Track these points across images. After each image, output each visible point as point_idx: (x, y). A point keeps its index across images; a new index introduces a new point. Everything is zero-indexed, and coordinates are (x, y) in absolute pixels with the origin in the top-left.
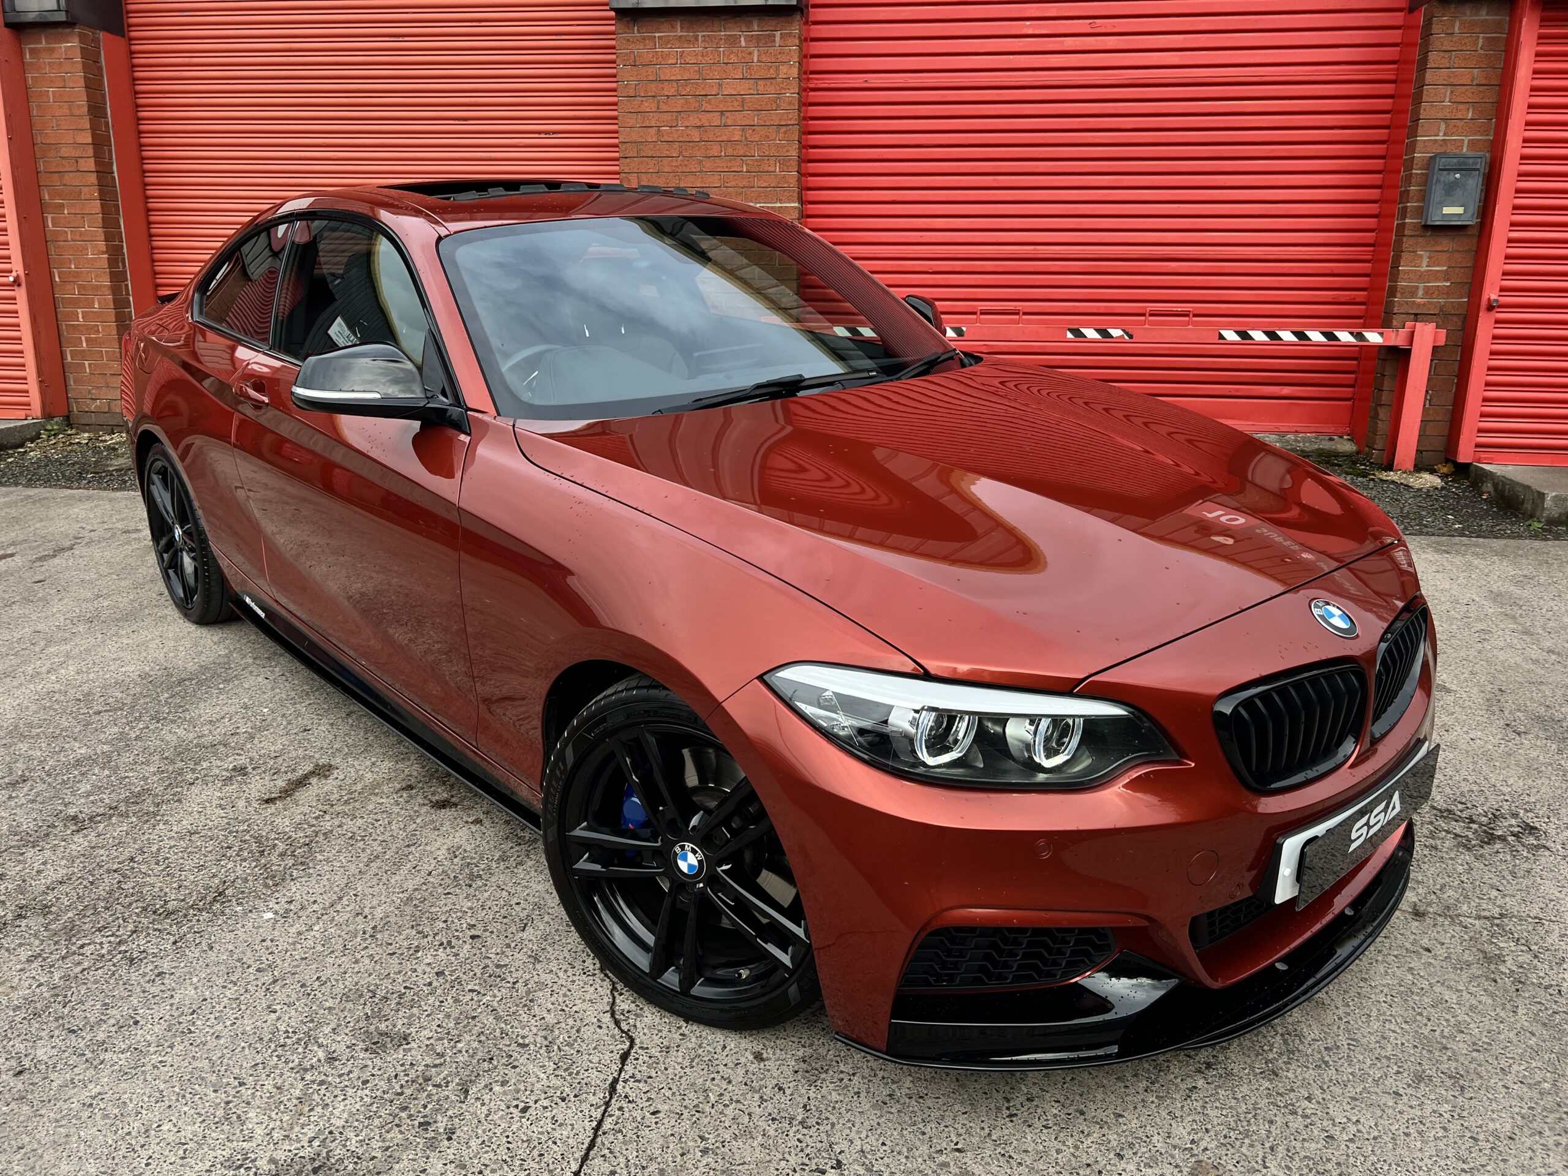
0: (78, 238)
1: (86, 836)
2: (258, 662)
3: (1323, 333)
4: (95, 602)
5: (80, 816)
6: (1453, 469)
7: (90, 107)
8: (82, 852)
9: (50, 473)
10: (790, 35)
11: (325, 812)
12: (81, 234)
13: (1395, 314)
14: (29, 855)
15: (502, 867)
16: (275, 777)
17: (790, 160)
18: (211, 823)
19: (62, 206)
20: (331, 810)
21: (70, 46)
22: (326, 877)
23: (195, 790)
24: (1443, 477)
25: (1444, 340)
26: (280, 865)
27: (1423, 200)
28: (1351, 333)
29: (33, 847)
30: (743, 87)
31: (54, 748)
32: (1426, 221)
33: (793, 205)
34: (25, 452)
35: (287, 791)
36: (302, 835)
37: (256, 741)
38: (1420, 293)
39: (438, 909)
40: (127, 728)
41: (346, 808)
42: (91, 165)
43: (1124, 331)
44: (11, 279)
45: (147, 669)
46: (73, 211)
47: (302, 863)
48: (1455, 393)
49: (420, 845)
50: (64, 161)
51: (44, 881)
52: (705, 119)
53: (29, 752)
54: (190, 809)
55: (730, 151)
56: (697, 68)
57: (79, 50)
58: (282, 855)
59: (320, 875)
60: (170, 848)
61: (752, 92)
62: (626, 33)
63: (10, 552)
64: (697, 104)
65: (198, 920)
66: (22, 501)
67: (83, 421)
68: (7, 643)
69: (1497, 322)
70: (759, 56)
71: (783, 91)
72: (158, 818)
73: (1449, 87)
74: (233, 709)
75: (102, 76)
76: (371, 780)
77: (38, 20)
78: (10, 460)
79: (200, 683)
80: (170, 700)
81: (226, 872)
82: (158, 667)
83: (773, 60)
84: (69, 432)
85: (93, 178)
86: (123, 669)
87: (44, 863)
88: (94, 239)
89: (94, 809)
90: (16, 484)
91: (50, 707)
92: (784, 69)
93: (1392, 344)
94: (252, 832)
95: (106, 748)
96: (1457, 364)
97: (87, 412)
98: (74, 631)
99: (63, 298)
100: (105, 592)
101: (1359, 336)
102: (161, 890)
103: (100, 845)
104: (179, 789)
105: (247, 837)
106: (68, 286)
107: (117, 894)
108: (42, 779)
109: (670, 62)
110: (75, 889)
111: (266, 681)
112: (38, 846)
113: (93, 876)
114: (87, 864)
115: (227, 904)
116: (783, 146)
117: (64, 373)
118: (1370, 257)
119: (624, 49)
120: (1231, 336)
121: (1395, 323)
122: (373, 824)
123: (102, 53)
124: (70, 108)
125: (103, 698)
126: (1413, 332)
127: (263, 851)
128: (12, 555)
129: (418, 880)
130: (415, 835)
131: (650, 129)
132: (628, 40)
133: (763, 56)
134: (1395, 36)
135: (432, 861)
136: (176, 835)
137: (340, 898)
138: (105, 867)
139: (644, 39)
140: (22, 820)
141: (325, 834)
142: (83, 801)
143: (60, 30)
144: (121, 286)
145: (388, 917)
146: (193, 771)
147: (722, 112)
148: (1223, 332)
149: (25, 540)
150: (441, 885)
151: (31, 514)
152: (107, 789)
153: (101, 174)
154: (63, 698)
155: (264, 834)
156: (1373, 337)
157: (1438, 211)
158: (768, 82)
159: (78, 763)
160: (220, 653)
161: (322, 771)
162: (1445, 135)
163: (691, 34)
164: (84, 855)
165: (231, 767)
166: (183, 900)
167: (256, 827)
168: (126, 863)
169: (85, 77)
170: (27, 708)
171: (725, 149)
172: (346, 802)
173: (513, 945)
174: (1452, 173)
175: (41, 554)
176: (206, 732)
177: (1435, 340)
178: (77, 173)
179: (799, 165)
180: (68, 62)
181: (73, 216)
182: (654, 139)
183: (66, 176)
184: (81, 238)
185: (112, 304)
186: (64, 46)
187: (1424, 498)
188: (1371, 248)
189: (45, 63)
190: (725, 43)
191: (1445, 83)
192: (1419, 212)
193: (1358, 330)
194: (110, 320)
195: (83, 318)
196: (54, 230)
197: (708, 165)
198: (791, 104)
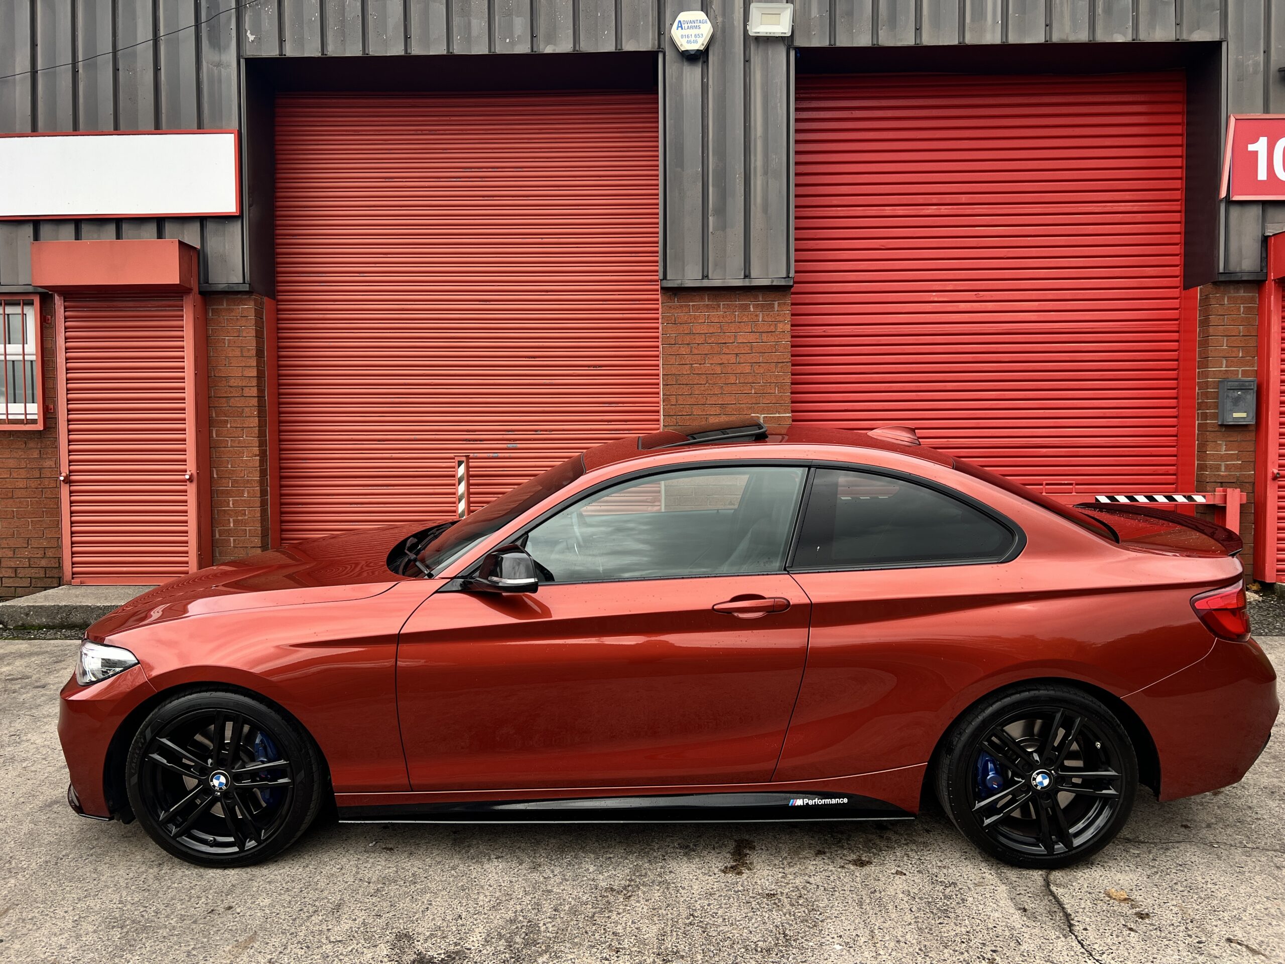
0: (238, 445)
1: (638, 901)
3: (1166, 497)
5: (615, 887)
6: (1260, 587)
7: (257, 350)
10: (784, 304)
11: (784, 873)
12: (239, 442)
13: (1208, 482)
17: (785, 385)
19: (227, 422)
20: (786, 872)
21: (248, 308)
22: (843, 918)
24: (1256, 592)
25: (1246, 499)
26: (799, 912)
27: (1217, 408)
28: (1185, 497)
29: (610, 912)
30: (752, 338)
32: (1223, 422)
33: (788, 415)
36: (788, 890)
38: (1223, 468)
42: (254, 392)
44: (187, 477)
46: (235, 426)
47: (814, 910)
48: (1254, 535)
49: (880, 892)
50: (232, 389)
52: (725, 358)
55: (742, 380)
56: (719, 326)
57: (253, 310)
58: (792, 905)
59: (836, 917)
61: (758, 341)
62: (668, 302)
64: (719, 349)
65: (794, 954)
69: (1280, 487)
70: (763, 317)
71: (780, 340)
73: (1225, 337)
75: (264, 328)
77: (227, 289)
83: (773, 320)
85: (255, 402)
87: (634, 922)
88: (250, 445)
92: (780, 326)
93: (1212, 503)
94: (751, 890)
96: (1253, 515)
99: (217, 490)
101: (1190, 498)
103: (656, 907)
105: (752, 895)
106: (223, 481)
109: (700, 321)
112: (612, 910)
115: (798, 942)
116: (780, 376)
118: (1175, 444)
119: (668, 313)
120: (1103, 499)
121: (1208, 489)
123: (264, 311)
124: (242, 351)
126: (1226, 495)
127: (775, 903)
129: (910, 915)
130: (868, 885)
131: (685, 366)
132: (670, 307)
133: (766, 317)
134: (1175, 303)
135: (902, 902)
136: (701, 896)
137: (872, 932)
138: (680, 922)
139: (681, 306)
140: (576, 893)
141: (803, 888)
143: (239, 296)
144: (264, 479)
145: (920, 942)
147: (737, 354)
148: (1098, 497)
150: (929, 918)
153: (260, 398)
155: (761, 891)
156: (1199, 499)
157: (1230, 416)
158: (770, 334)
162: (1226, 367)
163: (715, 303)
164: (654, 915)
166: (765, 941)
167: (748, 887)
168: (692, 918)
169: (256, 329)
171: (739, 379)
173: (1025, 954)
174: (1236, 391)
177: (1241, 500)
178: (241, 398)
179: (791, 388)
180: (243, 318)
181: (234, 429)
182: (688, 373)
183: (232, 400)
184: (239, 445)
185: (259, 493)
186: (242, 308)
187: (1259, 609)
188: (1175, 438)
189: (224, 319)
190: (739, 309)
191: (1223, 334)
192: (1215, 416)
193: (1187, 494)
194: (256, 505)
195: (233, 504)
196: (218, 440)
197: (727, 389)
198: (785, 348)
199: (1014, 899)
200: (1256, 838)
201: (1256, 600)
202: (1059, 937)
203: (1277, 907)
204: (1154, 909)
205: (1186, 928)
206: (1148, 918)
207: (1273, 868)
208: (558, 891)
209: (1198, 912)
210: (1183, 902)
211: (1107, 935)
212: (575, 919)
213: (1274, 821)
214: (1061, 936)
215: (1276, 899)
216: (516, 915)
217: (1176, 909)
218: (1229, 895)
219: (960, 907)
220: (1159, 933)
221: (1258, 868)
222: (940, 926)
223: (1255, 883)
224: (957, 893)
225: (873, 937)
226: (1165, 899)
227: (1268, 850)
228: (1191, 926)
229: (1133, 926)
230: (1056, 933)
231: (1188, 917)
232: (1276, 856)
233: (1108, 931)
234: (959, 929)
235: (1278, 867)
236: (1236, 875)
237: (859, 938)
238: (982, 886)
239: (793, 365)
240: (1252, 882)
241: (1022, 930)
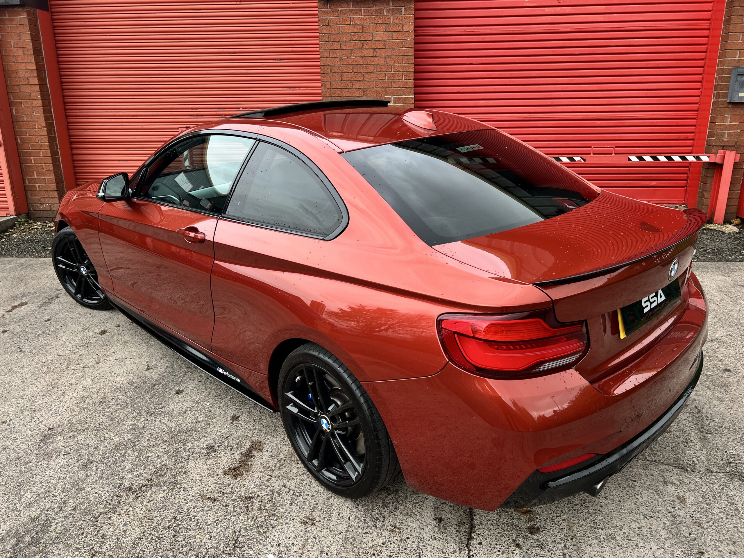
1: (142, 502)
2: (190, 370)
3: (680, 157)
4: (84, 333)
5: (134, 487)
6: (740, 222)
7: (34, 50)
8: (144, 515)
9: (27, 248)
10: (409, 8)
11: (271, 476)
12: (32, 117)
13: (713, 146)
14: (114, 518)
15: (387, 511)
16: (233, 452)
17: (409, 73)
18: (210, 488)
19: (21, 103)
20: (274, 474)
21: (22, 17)
22: (292, 525)
23: (192, 463)
24: (736, 225)
25: (739, 159)
26: (261, 517)
27: (728, 90)
28: (694, 157)
29: (114, 512)
30: (385, 36)
31: (100, 437)
32: (731, 100)
33: (411, 96)
34: (9, 235)
35: (243, 461)
36: (265, 494)
37: (212, 427)
38: (726, 135)
39: (366, 545)
40: (136, 421)
41: (282, 472)
42: (36, 81)
43: (581, 158)
45: (131, 378)
46: (27, 106)
47: (274, 515)
48: (742, 184)
50: (20, 79)
51: (130, 538)
52: (365, 53)
53: (86, 441)
54: (194, 479)
55: (378, 70)
56: (361, 27)
57: (27, 20)
58: (259, 509)
59: (287, 523)
60: (194, 508)
61: (390, 38)
62: (323, 9)
63: (24, 301)
64: (361, 45)
66: (19, 267)
67: (36, 216)
68: (45, 364)
70: (393, 20)
71: (406, 38)
72: (179, 486)
73: (742, 34)
74: (189, 404)
75: (39, 34)
76: (287, 451)
77: (4, 4)
78: (3, 240)
79: (165, 387)
80: (152, 400)
81: (233, 524)
82: (136, 377)
83: (401, 22)
84: (30, 222)
85: (37, 88)
86: (118, 379)
87: (125, 525)
88: (39, 120)
89: (139, 481)
90: (11, 256)
91: (86, 408)
92: (406, 26)
93: (713, 161)
94: (236, 493)
95: (129, 436)
97: (38, 211)
98: (80, 354)
99: (22, 152)
100: (87, 326)
101: (698, 158)
102: (201, 541)
103: (153, 508)
104: (182, 464)
105: (234, 497)
106: (25, 145)
107: (177, 546)
108: (101, 461)
109: (347, 23)
110: (150, 543)
111: (200, 384)
112: (117, 511)
113: (157, 532)
114: (150, 524)
115: (243, 549)
116: (406, 66)
117: (25, 190)
118: (695, 117)
119: (323, 17)
120: (634, 159)
121: (713, 151)
122: (302, 484)
123: (38, 20)
124: (23, 51)
125: (114, 401)
126: (724, 156)
127: (247, 507)
128: (26, 303)
129: (345, 524)
131: (336, 58)
132: (325, 12)
133: (395, 20)
135: (346, 509)
136: (193, 498)
137: (307, 540)
138: (162, 525)
139: (333, 11)
140: (100, 492)
141: (277, 492)
142: (130, 475)
143: (16, 9)
144: (54, 144)
145: (339, 553)
146: (185, 449)
147: (374, 49)
148: (630, 157)
149: (30, 293)
150: (359, 527)
151: (27, 275)
152: (140, 466)
153: (41, 86)
154: (91, 401)
155: (243, 494)
156: (705, 158)
157: (737, 96)
158: (398, 33)
159: (117, 448)
160: (167, 365)
161: (257, 446)
162: (739, 57)
163: (358, 9)
164: (146, 517)
165: (205, 447)
166: (217, 548)
167: (236, 489)
168: (173, 522)
169: (31, 34)
170: (74, 410)
171: (376, 68)
172: (280, 468)
174: (743, 76)
175: (42, 302)
176: (181, 421)
177: (735, 159)
178: (28, 86)
179: (414, 76)
180: (21, 26)
181: (27, 108)
182: (339, 64)
183: (22, 87)
184: (32, 120)
185: (50, 154)
186: (19, 18)
187: (734, 239)
188: (696, 112)
189: (8, 26)
190: (376, 13)
191: (740, 31)
192: (726, 96)
193: (696, 155)
194: (49, 162)
195: (34, 161)
196: (17, 116)
197: (367, 77)
198: (410, 44)
199: (438, 508)
200: (658, 451)
201: (734, 232)
202: (455, 551)
203: (649, 526)
204: (545, 524)
205: (565, 546)
206: (537, 533)
207: (660, 483)
208: (89, 489)
209: (581, 529)
210: (573, 517)
211: (496, 550)
212: (83, 519)
213: (678, 433)
214: (457, 550)
215: (652, 517)
216: (41, 514)
217: (564, 524)
218: (614, 512)
219: (390, 516)
220: (539, 551)
221: (647, 483)
222: (364, 535)
223: (641, 499)
224: (395, 501)
225: (304, 546)
226: (559, 512)
227: (663, 464)
228: (569, 544)
229: (520, 541)
230: (455, 547)
231: (571, 533)
232: (667, 470)
233: (498, 546)
234: (377, 541)
235: (665, 483)
236: (627, 489)
237: (293, 547)
238: (418, 494)
239: (415, 58)
240: (638, 497)
241: (428, 542)
